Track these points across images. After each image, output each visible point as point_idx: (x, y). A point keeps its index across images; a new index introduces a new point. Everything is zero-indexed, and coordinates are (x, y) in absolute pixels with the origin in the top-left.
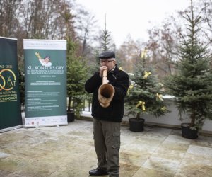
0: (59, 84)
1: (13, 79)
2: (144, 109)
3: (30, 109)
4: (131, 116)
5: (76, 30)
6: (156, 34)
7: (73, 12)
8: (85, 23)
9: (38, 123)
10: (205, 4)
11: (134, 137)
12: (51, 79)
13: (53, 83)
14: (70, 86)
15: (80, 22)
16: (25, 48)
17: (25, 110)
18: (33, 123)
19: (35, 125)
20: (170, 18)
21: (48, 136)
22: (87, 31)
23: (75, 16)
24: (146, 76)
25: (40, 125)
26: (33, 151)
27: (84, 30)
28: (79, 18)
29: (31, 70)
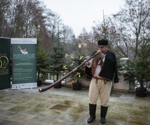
0: (32, 64)
1: (7, 62)
2: (80, 76)
3: (15, 79)
4: (73, 82)
5: (46, 27)
6: (99, 29)
7: (44, 14)
8: (53, 22)
9: (20, 87)
10: (130, 10)
11: (75, 93)
12: (28, 61)
13: (29, 64)
14: (38, 65)
15: (50, 21)
16: (12, 43)
17: (12, 80)
18: (17, 87)
19: (18, 88)
20: (108, 19)
21: (25, 93)
22: (54, 27)
23: (46, 17)
24: (81, 58)
25: (21, 88)
26: (16, 101)
27: (52, 26)
28: (49, 18)
29: (15, 56)
